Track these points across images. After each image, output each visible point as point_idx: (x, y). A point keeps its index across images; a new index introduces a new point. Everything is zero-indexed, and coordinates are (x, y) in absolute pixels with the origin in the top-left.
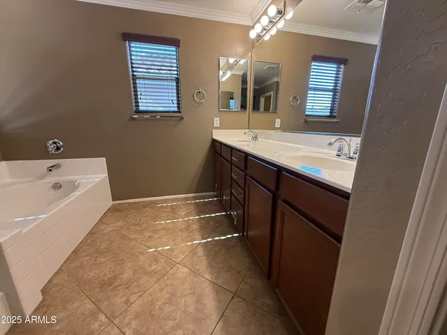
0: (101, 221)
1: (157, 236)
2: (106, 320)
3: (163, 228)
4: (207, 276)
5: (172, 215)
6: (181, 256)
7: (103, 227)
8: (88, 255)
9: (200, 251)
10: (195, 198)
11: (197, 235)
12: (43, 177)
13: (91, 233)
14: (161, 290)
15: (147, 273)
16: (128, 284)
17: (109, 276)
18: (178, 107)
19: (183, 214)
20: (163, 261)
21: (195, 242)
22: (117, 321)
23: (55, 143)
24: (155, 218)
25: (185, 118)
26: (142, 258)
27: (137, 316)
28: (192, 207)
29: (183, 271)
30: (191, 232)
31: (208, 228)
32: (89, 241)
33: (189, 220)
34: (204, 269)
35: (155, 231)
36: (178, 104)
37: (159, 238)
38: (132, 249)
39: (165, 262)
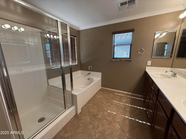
0: (97, 93)
1: (112, 107)
2: (92, 127)
3: (115, 104)
4: (127, 135)
5: (120, 100)
6: (119, 119)
7: (97, 95)
8: (92, 104)
9: (127, 122)
10: (132, 95)
11: (128, 114)
12: (86, 76)
13: (94, 96)
14: (109, 129)
15: (106, 119)
16: (100, 120)
17: (96, 114)
18: (130, 56)
19: (124, 101)
20: (112, 118)
21: (126, 117)
22: (94, 130)
23: (90, 67)
24: (113, 99)
25: (132, 61)
26: (105, 113)
27: (100, 132)
28: (129, 100)
29: (118, 126)
30: (126, 111)
31: (134, 113)
32: (93, 99)
33: (126, 105)
34: (127, 131)
35: (112, 104)
36: (130, 55)
37: (112, 108)
38: (103, 108)
39: (113, 118)
